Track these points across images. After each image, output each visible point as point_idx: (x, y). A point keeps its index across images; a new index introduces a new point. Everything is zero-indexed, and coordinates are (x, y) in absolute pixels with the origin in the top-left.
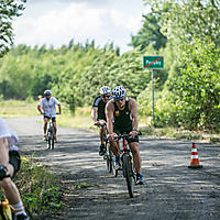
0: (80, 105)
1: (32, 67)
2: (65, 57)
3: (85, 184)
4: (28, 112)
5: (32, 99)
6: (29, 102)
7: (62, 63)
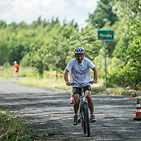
0: (47, 69)
1: (8, 39)
2: (36, 31)
3: (52, 132)
4: (6, 74)
5: (8, 65)
6: (6, 66)
7: (33, 35)
